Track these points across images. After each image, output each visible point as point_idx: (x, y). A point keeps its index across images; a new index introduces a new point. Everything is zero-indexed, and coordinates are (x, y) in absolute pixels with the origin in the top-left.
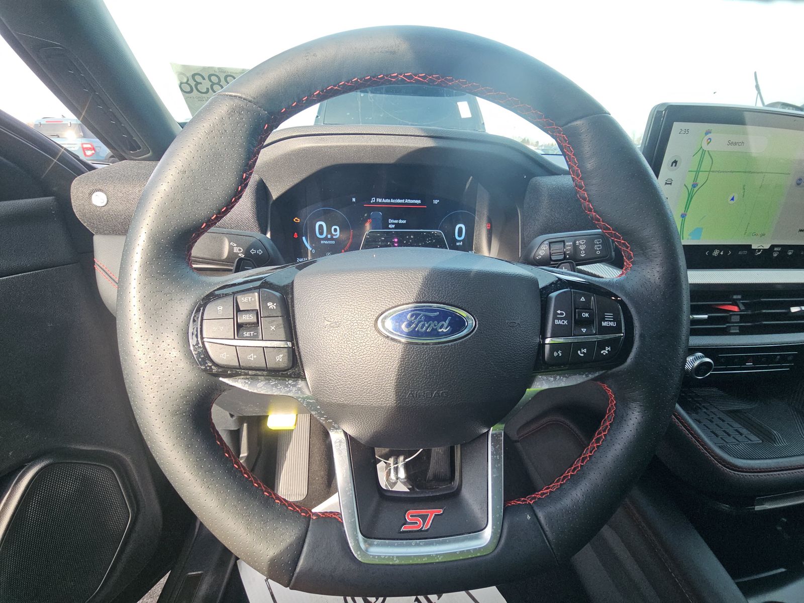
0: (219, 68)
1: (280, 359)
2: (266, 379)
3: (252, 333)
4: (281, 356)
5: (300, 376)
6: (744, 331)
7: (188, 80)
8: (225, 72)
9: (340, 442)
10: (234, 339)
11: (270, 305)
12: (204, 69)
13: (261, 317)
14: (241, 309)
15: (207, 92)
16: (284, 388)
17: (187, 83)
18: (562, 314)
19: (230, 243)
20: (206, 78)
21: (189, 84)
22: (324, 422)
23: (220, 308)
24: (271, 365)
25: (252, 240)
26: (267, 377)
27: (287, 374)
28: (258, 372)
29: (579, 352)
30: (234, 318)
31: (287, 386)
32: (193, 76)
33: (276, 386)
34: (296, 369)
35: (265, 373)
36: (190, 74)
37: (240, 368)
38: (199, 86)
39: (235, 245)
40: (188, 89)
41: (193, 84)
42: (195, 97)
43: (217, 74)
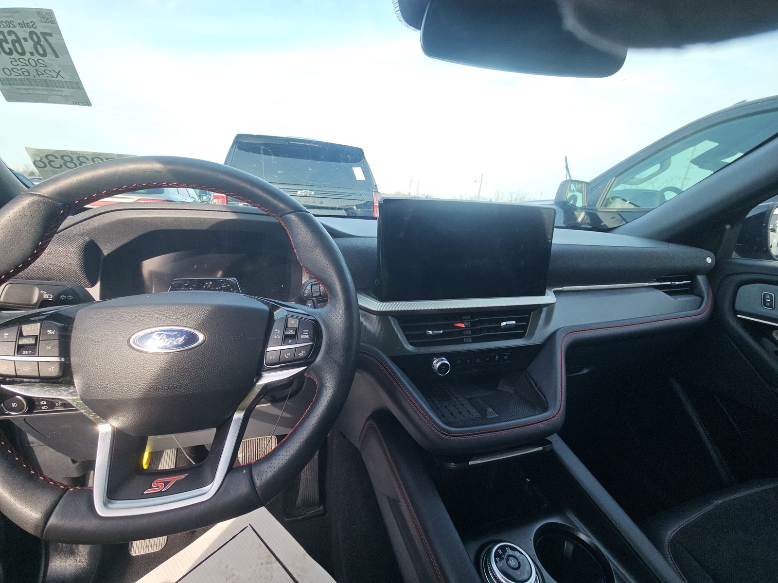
0: (70, 151)
1: (53, 371)
2: (41, 385)
3: (30, 351)
4: (53, 367)
5: (70, 383)
6: (475, 340)
7: (41, 159)
8: (77, 154)
9: (107, 433)
10: (14, 355)
11: (50, 332)
12: (57, 151)
13: (40, 340)
14: (24, 335)
15: (61, 166)
16: (56, 392)
17: (40, 161)
18: (278, 332)
19: (40, 291)
20: (59, 157)
21: (42, 162)
22: (93, 419)
23: (6, 334)
24: (43, 374)
25: (64, 288)
26: (41, 384)
27: (58, 381)
28: (31, 380)
29: (285, 355)
30: (16, 341)
31: (59, 391)
32: (47, 156)
33: (49, 391)
34: (68, 378)
35: (38, 380)
36: (43, 155)
37: (17, 376)
38: (52, 164)
39: (45, 293)
40: (42, 165)
41: (46, 161)
42: (49, 170)
43: (69, 155)
